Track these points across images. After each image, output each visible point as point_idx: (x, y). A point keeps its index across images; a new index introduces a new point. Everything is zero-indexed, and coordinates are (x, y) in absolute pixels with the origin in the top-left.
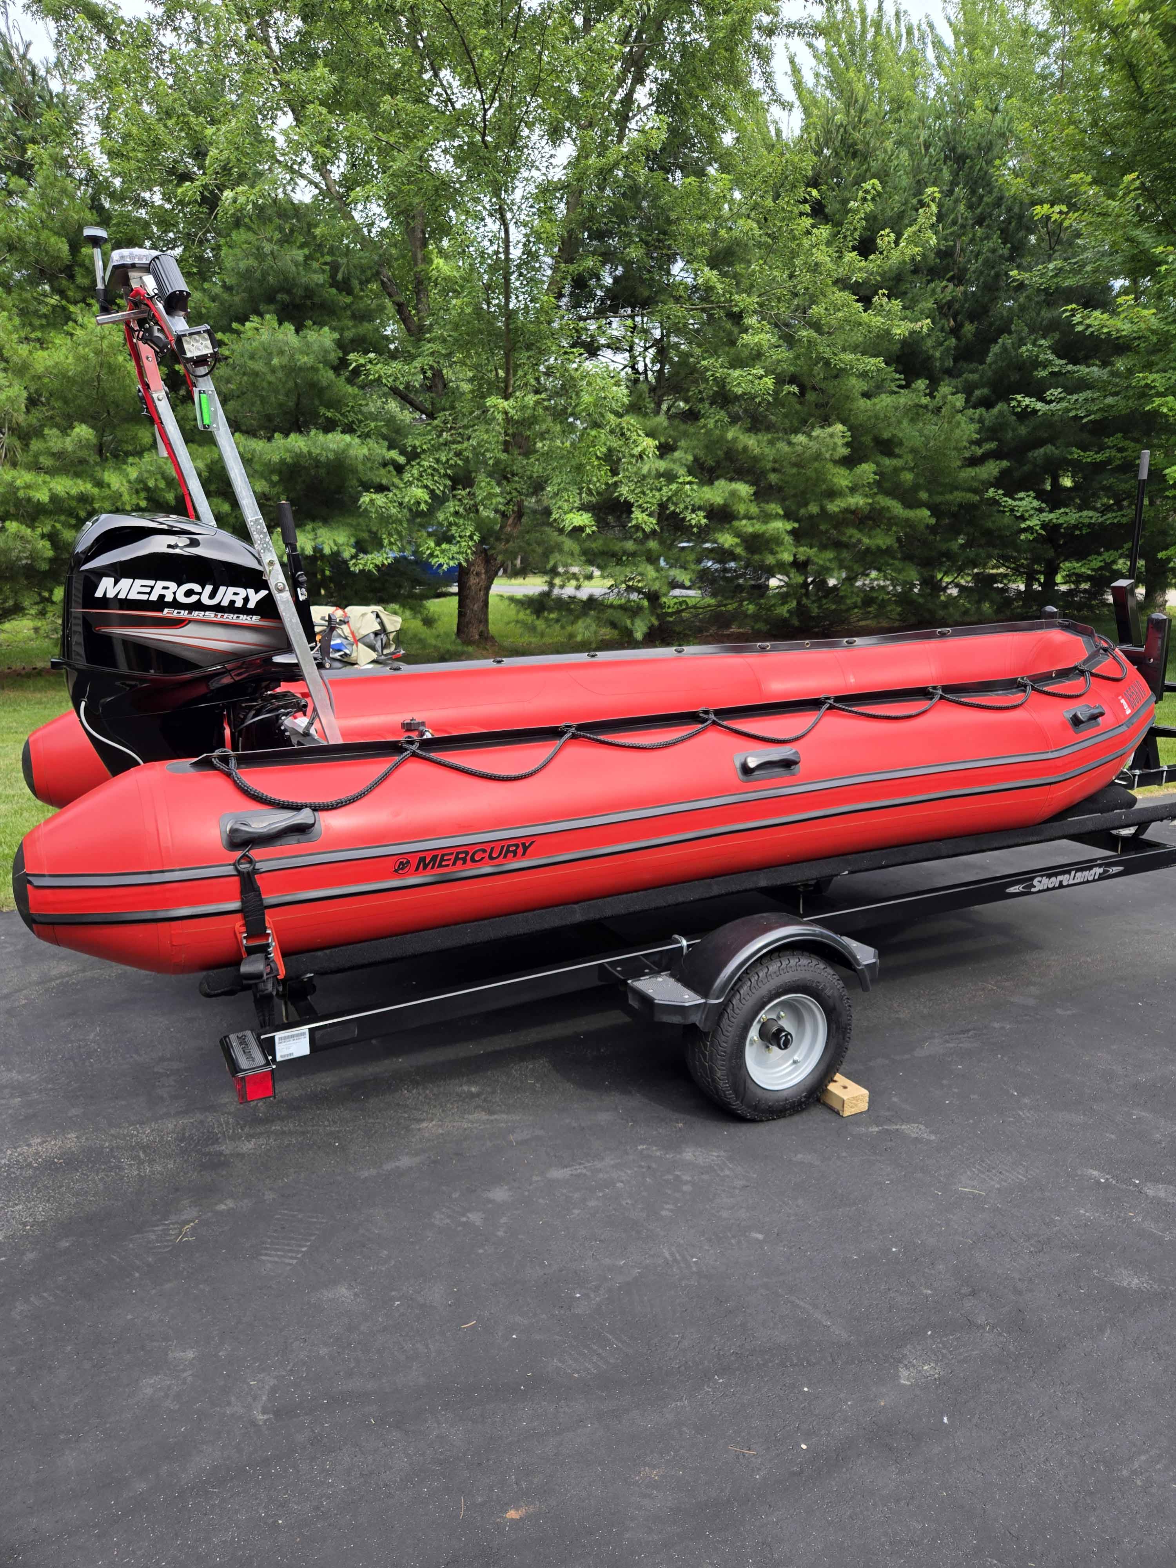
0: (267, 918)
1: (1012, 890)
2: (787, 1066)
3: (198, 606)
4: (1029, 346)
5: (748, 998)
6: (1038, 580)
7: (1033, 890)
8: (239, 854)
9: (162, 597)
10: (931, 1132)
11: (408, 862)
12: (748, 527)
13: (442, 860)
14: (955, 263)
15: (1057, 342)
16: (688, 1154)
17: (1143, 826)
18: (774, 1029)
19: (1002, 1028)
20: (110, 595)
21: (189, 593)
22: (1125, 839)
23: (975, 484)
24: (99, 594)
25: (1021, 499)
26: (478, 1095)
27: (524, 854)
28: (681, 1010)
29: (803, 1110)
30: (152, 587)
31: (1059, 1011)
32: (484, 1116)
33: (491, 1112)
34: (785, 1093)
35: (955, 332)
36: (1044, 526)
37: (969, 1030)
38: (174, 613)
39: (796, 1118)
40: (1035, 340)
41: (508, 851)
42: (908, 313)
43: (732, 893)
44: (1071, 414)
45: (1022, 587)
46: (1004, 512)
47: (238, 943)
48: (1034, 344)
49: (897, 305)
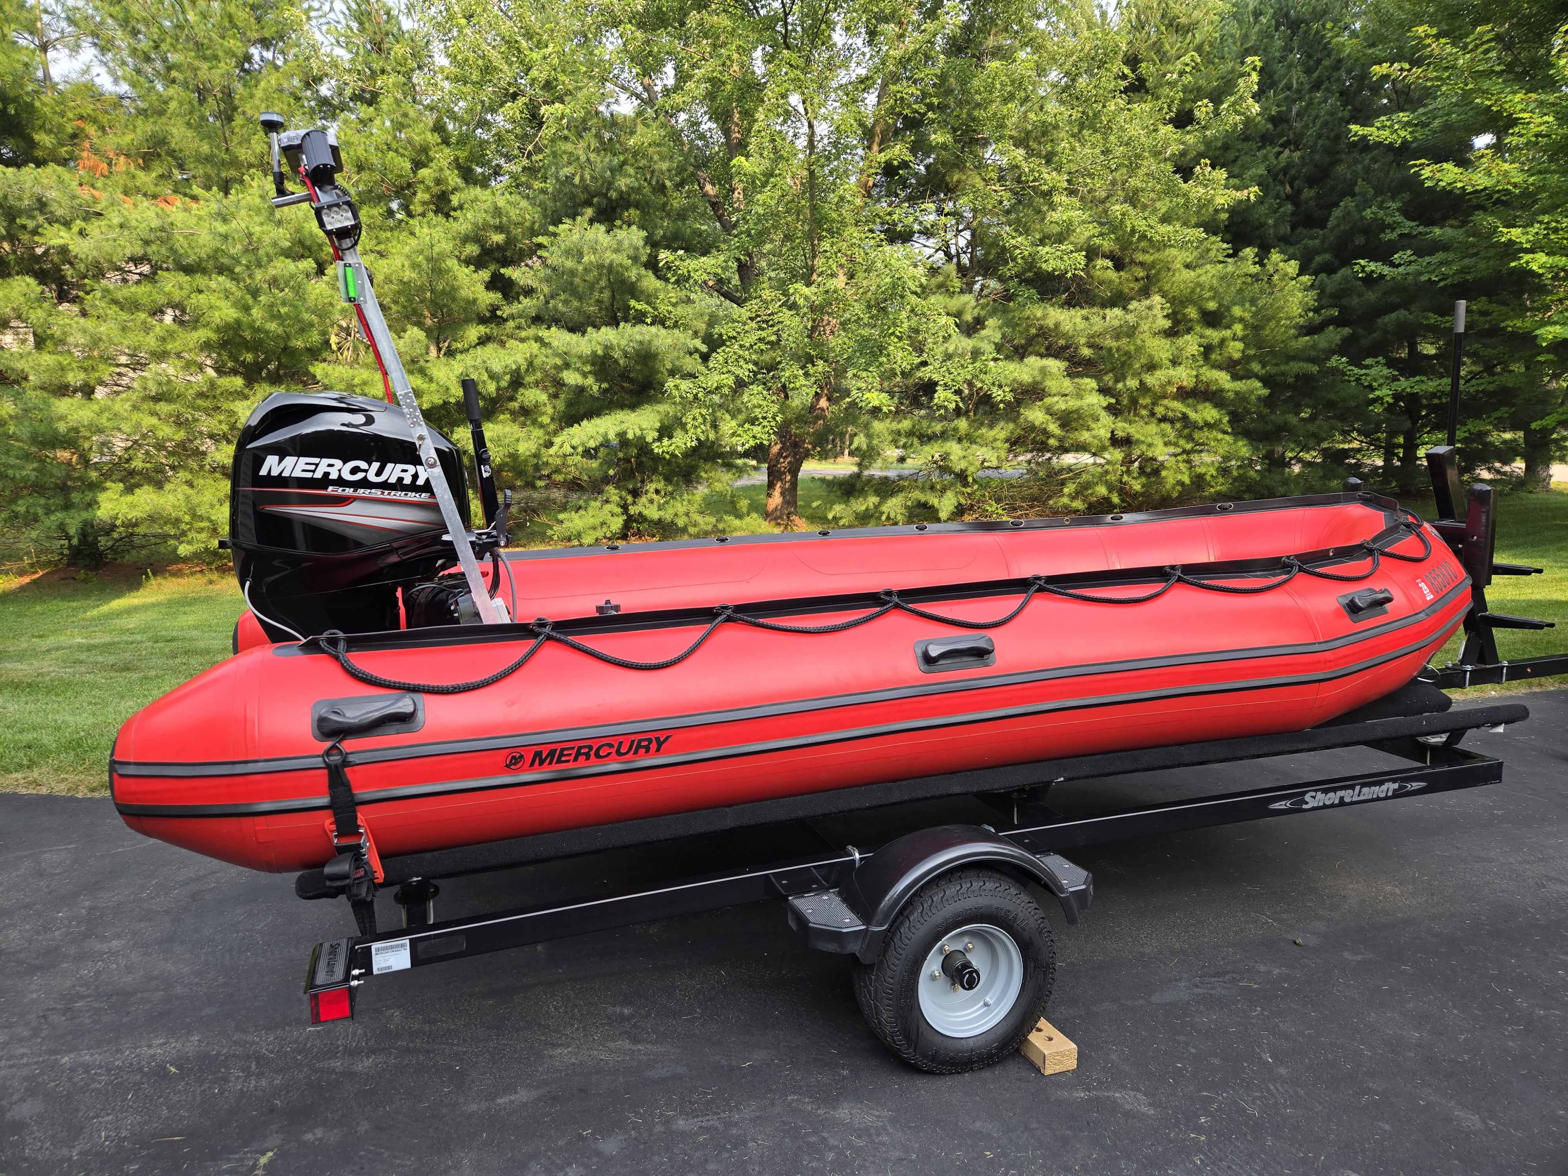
0: (359, 815)
1: (1277, 806)
2: (976, 1010)
3: (365, 483)
4: (1374, 208)
5: (918, 926)
6: (1397, 455)
7: (1304, 806)
8: (328, 744)
9: (327, 474)
10: (1150, 1105)
11: (521, 757)
12: (1061, 405)
13: (561, 755)
14: (1290, 128)
15: (1405, 204)
16: (844, 1112)
17: (1456, 734)
18: (958, 964)
19: (1269, 972)
20: (275, 473)
21: (355, 470)
22: (1434, 748)
23: (1313, 353)
24: (263, 472)
25: (1367, 367)
26: (629, 1018)
27: (658, 750)
28: (837, 936)
29: (995, 1064)
30: (317, 465)
31: (1347, 955)
32: (626, 1044)
33: (636, 1040)
34: (971, 1042)
35: (1294, 198)
36: (1397, 397)
37: (1225, 973)
38: (340, 491)
39: (986, 1074)
40: (1383, 202)
41: (639, 746)
42: (1233, 181)
43: (918, 800)
44: (1424, 278)
45: (1380, 462)
46: (1350, 381)
47: (330, 841)
48: (1380, 207)
49: (1221, 174)
